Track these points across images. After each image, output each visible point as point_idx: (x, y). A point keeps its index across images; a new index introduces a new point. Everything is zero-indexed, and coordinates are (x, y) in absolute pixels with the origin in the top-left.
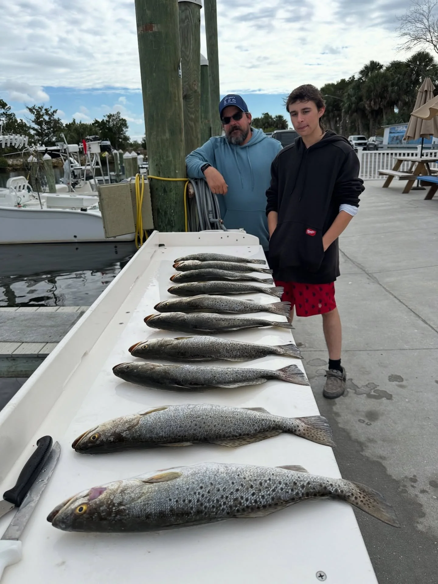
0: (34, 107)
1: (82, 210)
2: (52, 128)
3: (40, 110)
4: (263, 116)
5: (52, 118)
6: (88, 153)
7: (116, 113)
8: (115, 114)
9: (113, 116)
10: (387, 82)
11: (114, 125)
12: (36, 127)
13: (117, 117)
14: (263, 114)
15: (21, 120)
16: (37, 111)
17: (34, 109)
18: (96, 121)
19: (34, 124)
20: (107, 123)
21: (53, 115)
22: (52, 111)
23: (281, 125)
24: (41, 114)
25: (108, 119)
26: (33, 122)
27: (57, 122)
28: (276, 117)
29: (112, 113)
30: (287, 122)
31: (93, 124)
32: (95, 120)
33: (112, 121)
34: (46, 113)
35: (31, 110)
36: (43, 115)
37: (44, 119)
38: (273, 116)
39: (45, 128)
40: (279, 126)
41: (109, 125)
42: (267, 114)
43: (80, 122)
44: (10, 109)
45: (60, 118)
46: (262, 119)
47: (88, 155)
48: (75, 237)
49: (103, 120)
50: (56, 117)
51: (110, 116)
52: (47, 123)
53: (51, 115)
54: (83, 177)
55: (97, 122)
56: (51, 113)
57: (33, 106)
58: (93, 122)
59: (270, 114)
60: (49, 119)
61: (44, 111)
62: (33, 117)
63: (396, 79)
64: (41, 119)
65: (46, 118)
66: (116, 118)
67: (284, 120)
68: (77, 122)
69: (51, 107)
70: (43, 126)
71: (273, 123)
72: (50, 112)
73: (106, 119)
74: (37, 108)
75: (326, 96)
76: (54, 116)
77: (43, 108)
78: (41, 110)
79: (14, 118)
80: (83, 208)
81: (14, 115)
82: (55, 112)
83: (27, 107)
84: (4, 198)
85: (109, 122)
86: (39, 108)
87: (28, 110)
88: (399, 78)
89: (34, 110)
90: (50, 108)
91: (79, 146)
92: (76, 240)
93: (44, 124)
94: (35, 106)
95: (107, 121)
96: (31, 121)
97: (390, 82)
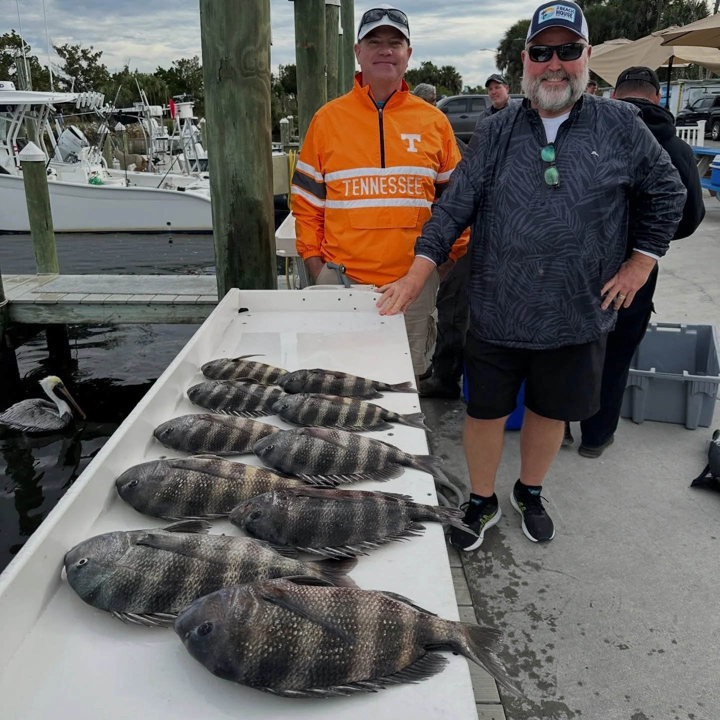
0: (65, 47)
1: (179, 189)
2: (92, 79)
3: (73, 52)
4: (422, 67)
5: (93, 65)
6: (178, 118)
7: (193, 58)
8: (190, 59)
9: (188, 62)
10: (610, 22)
11: (188, 77)
12: (67, 77)
13: (194, 64)
14: (423, 64)
15: (45, 66)
16: (70, 52)
17: (65, 50)
18: (161, 69)
19: (64, 73)
20: (178, 74)
21: (96, 60)
22: (93, 53)
23: (450, 82)
24: (77, 57)
25: (178, 67)
26: (63, 69)
27: (102, 70)
28: (443, 68)
29: (186, 58)
30: (460, 77)
31: (155, 74)
32: (158, 69)
33: (185, 70)
34: (83, 56)
35: (60, 52)
36: (79, 59)
37: (80, 65)
38: (439, 68)
39: (82, 80)
40: (447, 84)
41: (180, 77)
42: (430, 63)
43: (136, 71)
44: (30, 49)
45: (105, 65)
46: (421, 72)
47: (176, 121)
48: (169, 224)
49: (172, 68)
50: (99, 62)
51: (182, 63)
52: (85, 72)
53: (92, 61)
54: (169, 150)
55: (161, 71)
56: (93, 57)
57: (64, 45)
58: (156, 72)
59: (434, 64)
60: (89, 65)
61: (80, 54)
62: (63, 62)
63: (623, 17)
64: (75, 66)
65: (84, 64)
66: (192, 67)
67: (456, 73)
68: (132, 70)
69: (92, 48)
70: (79, 76)
71: (438, 79)
72: (89, 56)
73: (175, 66)
74: (70, 49)
75: (520, 39)
76: (97, 62)
77: (78, 48)
78: (77, 52)
79: (36, 63)
80: (180, 187)
81: (37, 59)
82: (98, 55)
83: (55, 47)
84: (74, 174)
85: (179, 71)
86: (73, 48)
87: (56, 51)
88: (627, 17)
89: (65, 52)
90: (90, 49)
91: (163, 107)
92: (169, 228)
93: (80, 74)
94: (66, 45)
95: (176, 69)
96: (60, 69)
97: (614, 22)
